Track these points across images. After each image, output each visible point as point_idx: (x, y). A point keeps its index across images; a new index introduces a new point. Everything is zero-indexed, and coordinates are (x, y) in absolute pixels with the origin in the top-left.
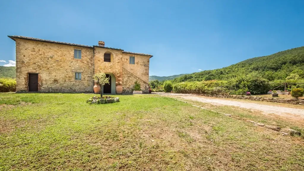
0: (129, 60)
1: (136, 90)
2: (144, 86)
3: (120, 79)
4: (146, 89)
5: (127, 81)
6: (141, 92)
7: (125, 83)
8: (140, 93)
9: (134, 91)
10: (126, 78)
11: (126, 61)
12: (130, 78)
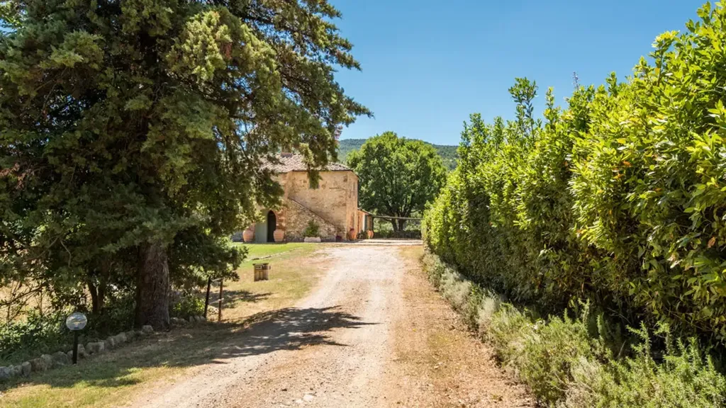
0: (308, 181)
1: (309, 236)
2: (327, 229)
3: (283, 218)
4: (329, 234)
5: (296, 220)
6: (318, 239)
7: (293, 225)
8: (316, 242)
9: (307, 238)
10: (295, 216)
11: (303, 184)
12: (301, 216)
